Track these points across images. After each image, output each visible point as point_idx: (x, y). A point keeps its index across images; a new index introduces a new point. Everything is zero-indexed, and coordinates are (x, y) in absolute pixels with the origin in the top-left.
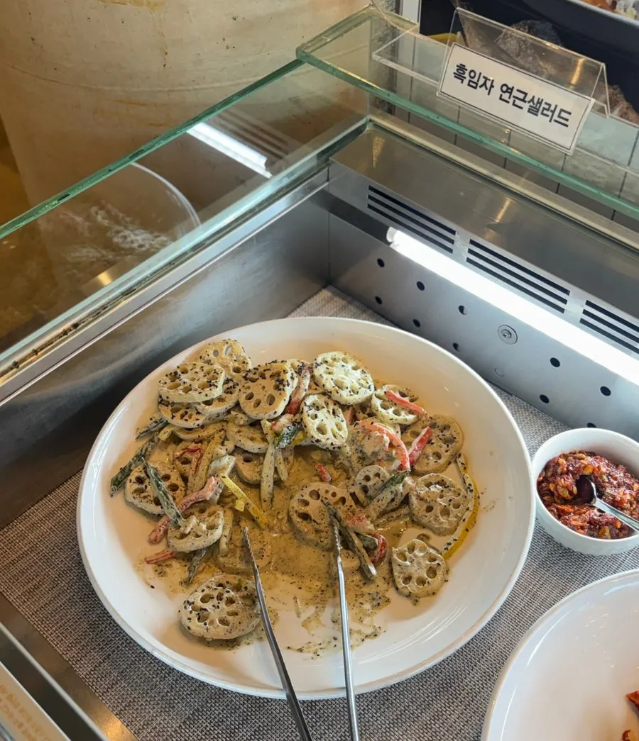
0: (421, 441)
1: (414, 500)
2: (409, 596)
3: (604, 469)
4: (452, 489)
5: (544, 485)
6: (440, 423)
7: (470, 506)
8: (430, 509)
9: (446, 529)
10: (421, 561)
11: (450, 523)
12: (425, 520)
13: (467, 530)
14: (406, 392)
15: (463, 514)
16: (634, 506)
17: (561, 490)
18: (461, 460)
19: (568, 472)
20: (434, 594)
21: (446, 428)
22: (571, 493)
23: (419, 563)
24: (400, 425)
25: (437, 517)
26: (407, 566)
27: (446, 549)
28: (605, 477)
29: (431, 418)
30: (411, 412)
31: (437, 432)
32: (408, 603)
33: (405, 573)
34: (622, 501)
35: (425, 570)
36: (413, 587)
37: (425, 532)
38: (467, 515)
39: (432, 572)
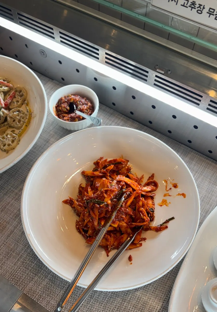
0: (11, 97)
1: (8, 118)
2: (5, 151)
3: (77, 99)
4: (22, 112)
5: (58, 108)
6: (18, 90)
7: (28, 117)
8: (14, 121)
9: (19, 127)
10: (9, 138)
11: (21, 124)
12: (12, 125)
13: (26, 126)
14: (5, 80)
15: (25, 120)
16: (88, 111)
17: (63, 109)
18: (26, 102)
19: (65, 102)
20: (14, 149)
21: (20, 91)
22: (67, 109)
23: (9, 139)
24: (3, 92)
25: (17, 123)
26: (4, 141)
27: (19, 133)
28: (78, 102)
29: (15, 88)
30: (7, 86)
31: (17, 93)
32: (5, 153)
33: (3, 143)
34: (83, 109)
35: (11, 141)
36: (6, 147)
37: (14, 129)
38: (27, 120)
39: (13, 141)
